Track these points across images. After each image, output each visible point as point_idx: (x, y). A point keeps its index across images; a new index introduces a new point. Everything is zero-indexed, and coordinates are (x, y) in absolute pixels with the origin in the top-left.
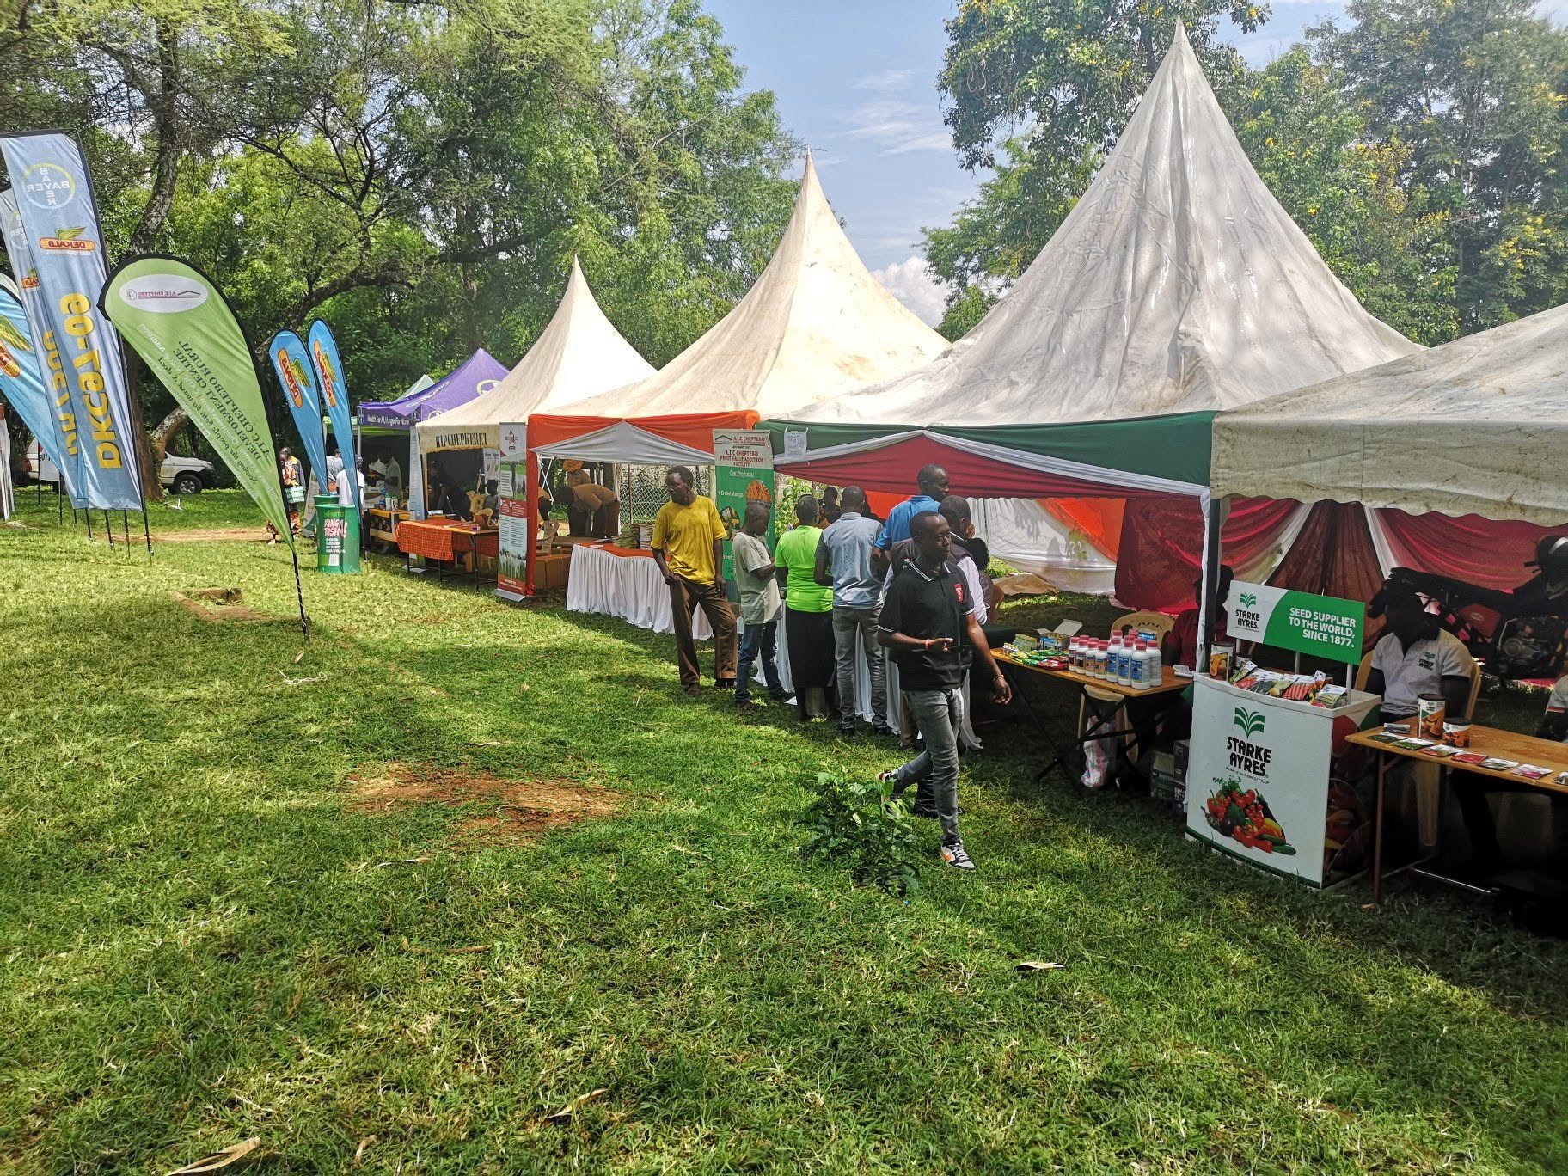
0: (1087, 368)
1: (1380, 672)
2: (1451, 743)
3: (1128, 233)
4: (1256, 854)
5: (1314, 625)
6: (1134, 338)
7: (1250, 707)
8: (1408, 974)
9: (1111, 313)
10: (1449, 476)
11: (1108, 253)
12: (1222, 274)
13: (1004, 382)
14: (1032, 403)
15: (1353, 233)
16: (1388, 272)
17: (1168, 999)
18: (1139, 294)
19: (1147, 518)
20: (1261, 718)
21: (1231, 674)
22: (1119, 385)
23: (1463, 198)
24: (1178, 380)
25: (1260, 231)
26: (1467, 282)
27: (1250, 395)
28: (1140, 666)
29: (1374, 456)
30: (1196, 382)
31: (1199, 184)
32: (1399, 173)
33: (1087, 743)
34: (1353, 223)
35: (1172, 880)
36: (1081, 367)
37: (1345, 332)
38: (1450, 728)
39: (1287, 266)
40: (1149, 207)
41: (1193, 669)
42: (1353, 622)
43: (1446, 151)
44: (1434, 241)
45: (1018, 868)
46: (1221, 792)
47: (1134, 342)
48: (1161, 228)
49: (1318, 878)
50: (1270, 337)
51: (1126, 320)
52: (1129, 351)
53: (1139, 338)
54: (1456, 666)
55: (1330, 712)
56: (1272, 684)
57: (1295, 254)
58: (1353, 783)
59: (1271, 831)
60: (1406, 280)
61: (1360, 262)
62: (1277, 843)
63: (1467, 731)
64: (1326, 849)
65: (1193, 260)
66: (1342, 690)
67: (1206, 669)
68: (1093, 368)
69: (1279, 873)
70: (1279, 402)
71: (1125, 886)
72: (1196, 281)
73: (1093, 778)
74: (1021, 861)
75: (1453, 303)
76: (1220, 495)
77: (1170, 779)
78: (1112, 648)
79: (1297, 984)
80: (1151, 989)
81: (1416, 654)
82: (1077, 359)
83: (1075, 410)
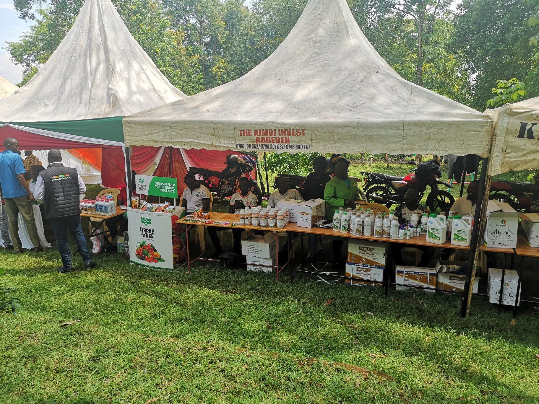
0: (76, 100)
1: (185, 199)
2: (205, 219)
3: (86, 50)
4: (153, 264)
5: (163, 187)
6: (93, 89)
7: (146, 216)
8: (198, 290)
9: (83, 80)
10: (196, 137)
11: (79, 57)
12: (122, 68)
13: (43, 105)
14: (55, 113)
15: (172, 60)
16: (183, 73)
17: (124, 320)
18: (93, 73)
19: (110, 155)
20: (150, 220)
21: (139, 206)
22: (89, 107)
23: (202, 51)
24: (110, 105)
25: (134, 53)
26: (206, 78)
27: (136, 110)
28: (107, 208)
29: (174, 131)
30: (116, 106)
31: (110, 35)
32: (183, 41)
33: (92, 238)
34: (171, 56)
35: (126, 279)
36: (74, 99)
37: (166, 91)
38: (204, 214)
39: (145, 67)
40: (93, 41)
41: (127, 206)
42: (174, 185)
43: (196, 36)
44: (196, 64)
45: (67, 289)
46: (140, 246)
47: (93, 91)
48: (98, 49)
49: (173, 268)
50: (141, 91)
51: (89, 82)
52: (92, 94)
53: (95, 89)
54: (206, 195)
55: (170, 215)
56: (152, 208)
57: (146, 63)
58: (180, 235)
59: (156, 256)
60: (189, 76)
61: (175, 69)
62: (158, 259)
63: (209, 214)
64: (174, 258)
65: (112, 62)
66: (173, 207)
67: (131, 206)
68: (78, 100)
69: (160, 268)
70: (143, 113)
71: (109, 285)
72: (113, 70)
73: (96, 250)
74: (69, 286)
75: (203, 84)
76: (128, 146)
77: (124, 245)
78: (97, 203)
79: (166, 302)
80: (118, 318)
81: (195, 193)
82: (72, 97)
83: (72, 115)
